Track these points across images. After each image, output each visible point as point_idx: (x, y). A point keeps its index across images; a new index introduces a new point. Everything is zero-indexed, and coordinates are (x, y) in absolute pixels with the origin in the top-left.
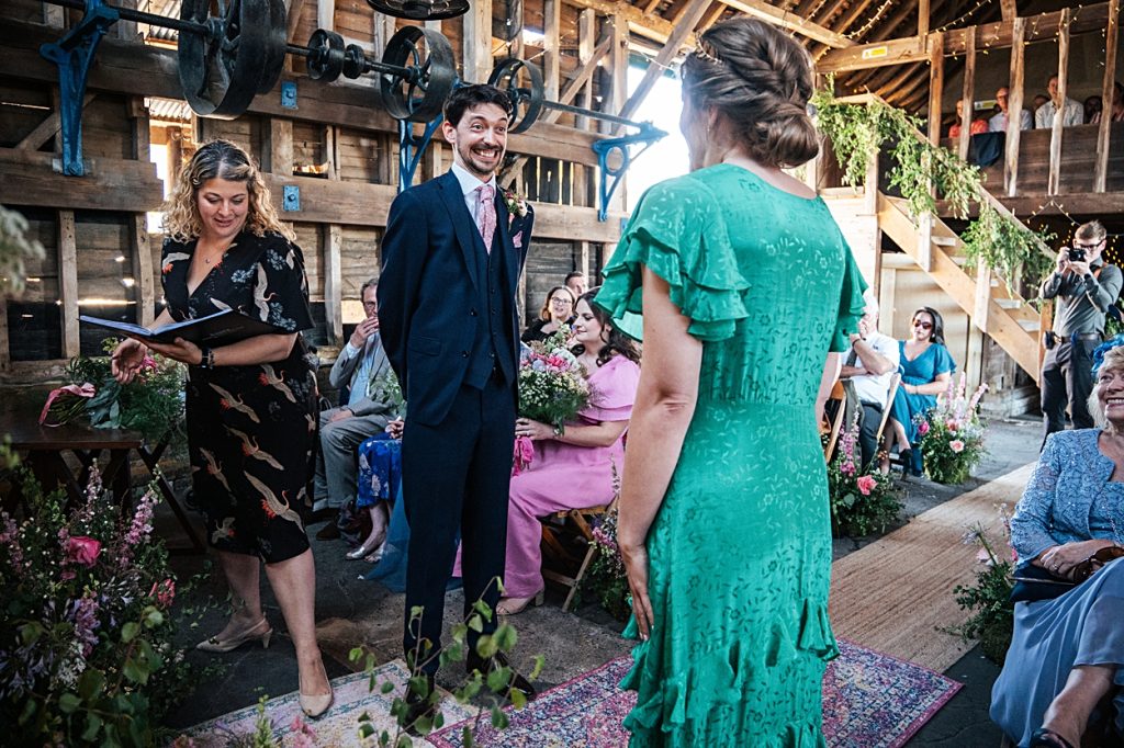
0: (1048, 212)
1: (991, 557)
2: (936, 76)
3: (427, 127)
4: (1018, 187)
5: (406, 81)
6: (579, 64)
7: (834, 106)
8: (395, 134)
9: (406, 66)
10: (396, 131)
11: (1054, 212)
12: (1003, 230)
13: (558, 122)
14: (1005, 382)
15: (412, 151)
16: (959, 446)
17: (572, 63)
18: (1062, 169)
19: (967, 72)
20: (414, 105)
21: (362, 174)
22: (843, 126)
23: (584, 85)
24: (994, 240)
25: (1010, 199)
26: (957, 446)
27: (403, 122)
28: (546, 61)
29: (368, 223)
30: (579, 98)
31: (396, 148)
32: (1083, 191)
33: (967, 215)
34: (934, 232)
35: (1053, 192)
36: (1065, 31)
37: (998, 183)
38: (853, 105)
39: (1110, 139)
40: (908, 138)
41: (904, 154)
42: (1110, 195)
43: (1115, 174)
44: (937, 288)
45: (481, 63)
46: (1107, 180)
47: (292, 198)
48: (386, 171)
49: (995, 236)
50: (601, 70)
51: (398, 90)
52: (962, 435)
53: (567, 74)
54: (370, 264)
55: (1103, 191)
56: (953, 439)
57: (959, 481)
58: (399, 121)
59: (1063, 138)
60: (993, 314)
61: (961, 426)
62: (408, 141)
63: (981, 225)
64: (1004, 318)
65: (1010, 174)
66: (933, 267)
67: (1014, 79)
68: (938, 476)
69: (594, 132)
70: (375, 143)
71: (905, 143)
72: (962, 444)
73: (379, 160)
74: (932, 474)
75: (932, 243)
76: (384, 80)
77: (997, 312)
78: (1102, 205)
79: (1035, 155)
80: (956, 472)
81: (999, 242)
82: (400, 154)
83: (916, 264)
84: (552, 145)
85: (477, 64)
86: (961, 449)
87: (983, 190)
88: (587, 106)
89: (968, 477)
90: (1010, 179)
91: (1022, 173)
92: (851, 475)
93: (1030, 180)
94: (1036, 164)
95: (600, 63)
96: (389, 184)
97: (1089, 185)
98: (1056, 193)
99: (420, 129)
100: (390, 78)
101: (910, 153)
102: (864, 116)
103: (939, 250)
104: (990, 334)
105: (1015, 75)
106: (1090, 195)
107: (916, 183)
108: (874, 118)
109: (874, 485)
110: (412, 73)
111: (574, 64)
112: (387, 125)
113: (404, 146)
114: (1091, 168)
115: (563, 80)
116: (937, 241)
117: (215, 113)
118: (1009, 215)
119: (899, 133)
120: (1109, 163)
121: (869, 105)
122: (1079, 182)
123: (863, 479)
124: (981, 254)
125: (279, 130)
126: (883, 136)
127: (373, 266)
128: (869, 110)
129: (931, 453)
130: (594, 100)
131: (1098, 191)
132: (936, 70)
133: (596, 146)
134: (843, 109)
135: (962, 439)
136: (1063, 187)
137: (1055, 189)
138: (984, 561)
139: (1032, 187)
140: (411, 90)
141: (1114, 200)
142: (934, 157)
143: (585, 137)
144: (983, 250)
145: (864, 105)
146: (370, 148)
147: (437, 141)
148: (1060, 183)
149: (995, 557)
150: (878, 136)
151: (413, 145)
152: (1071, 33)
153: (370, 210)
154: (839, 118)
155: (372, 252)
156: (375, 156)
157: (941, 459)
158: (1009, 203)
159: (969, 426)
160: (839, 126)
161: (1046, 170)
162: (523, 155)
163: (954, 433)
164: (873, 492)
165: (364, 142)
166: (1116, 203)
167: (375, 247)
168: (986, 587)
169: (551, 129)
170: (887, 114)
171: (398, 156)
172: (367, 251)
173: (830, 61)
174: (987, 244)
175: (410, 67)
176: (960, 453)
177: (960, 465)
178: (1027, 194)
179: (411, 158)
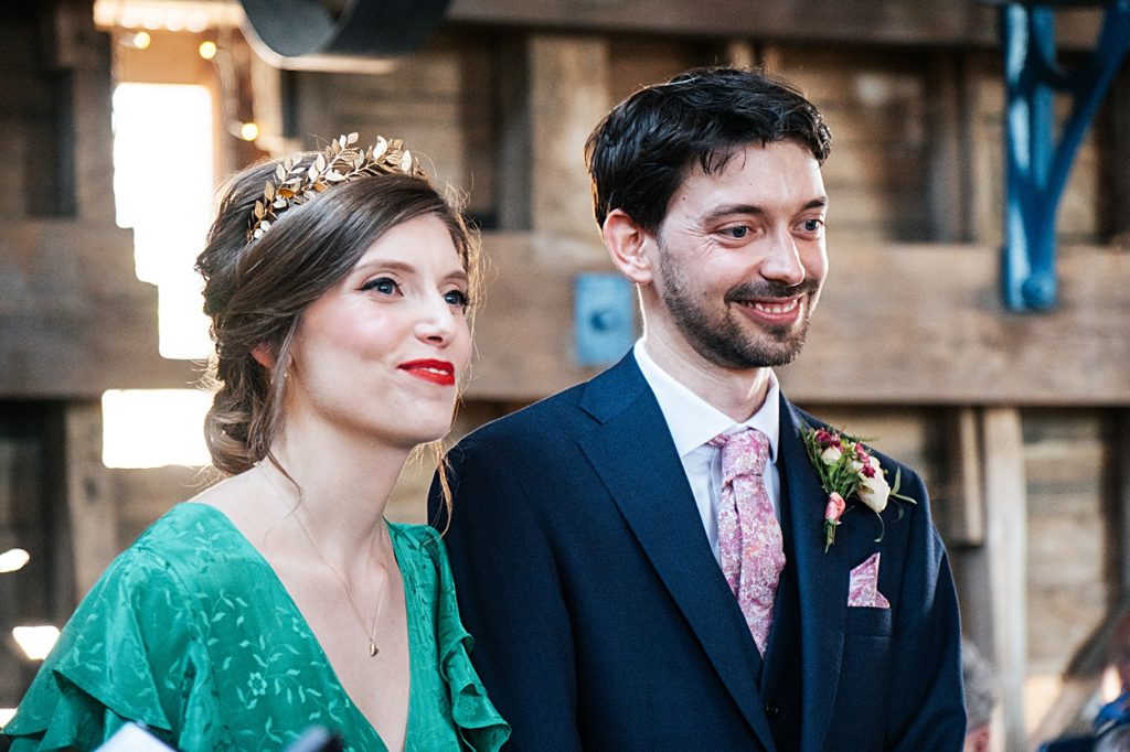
3: (1112, 22)
8: (987, 51)
10: (989, 36)
15: (1055, 106)
21: (864, 208)
47: (607, 318)
48: (955, 189)
62: (1037, 75)
70: (910, 88)
73: (927, 154)
82: (1006, 123)
96: (966, 237)
113: (1024, 89)
117: (336, 47)
125: (557, 75)
146: (894, 111)
151: (1057, 84)
153: (892, 343)
156: (915, 135)
165: (872, 89)
171: (997, 130)
179: (1051, 134)
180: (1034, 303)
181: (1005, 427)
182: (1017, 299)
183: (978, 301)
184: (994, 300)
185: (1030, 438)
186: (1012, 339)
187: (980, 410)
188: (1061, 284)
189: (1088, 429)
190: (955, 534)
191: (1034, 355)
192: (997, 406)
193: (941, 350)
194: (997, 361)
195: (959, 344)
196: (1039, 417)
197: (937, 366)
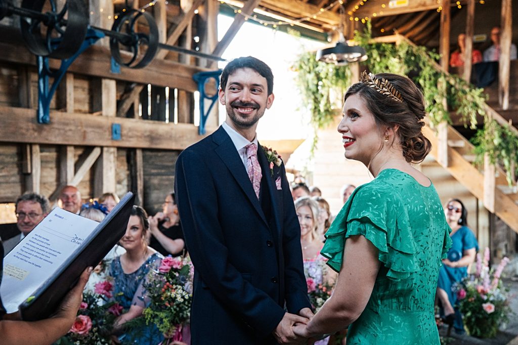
2: (445, 20)
3: (63, 63)
4: (510, 102)
5: (45, 24)
6: (181, 12)
7: (371, 45)
8: (34, 66)
9: (44, 12)
10: (34, 63)
12: (503, 136)
13: (167, 57)
14: (509, 248)
15: (50, 81)
16: (490, 308)
17: (175, 11)
19: (469, 18)
20: (52, 44)
21: (4, 98)
22: (378, 59)
23: (185, 30)
24: (496, 143)
25: (505, 111)
26: (489, 308)
27: (41, 59)
28: (156, 9)
29: (11, 140)
30: (181, 39)
31: (34, 77)
33: (475, 125)
34: (450, 137)
37: (494, 99)
38: (386, 43)
40: (428, 69)
41: (425, 80)
44: (452, 179)
45: (105, 10)
48: (25, 96)
49: (497, 141)
50: (198, 16)
51: (37, 31)
52: (491, 298)
53: (172, 20)
54: (12, 173)
56: (486, 302)
57: (493, 335)
58: (37, 57)
60: (498, 199)
61: (489, 292)
62: (45, 72)
63: (486, 132)
64: (507, 202)
65: (503, 92)
66: (451, 163)
67: (505, 21)
68: (476, 333)
69: (193, 66)
70: (14, 72)
71: (426, 72)
72: (493, 307)
73: (19, 87)
74: (471, 330)
75: (449, 147)
76: (23, 22)
77: (501, 197)
80: (490, 329)
81: (500, 144)
82: (39, 83)
83: (436, 162)
84: (162, 76)
85: (101, 10)
86: (492, 310)
87: (487, 107)
88: (188, 46)
89: (499, 332)
90: (503, 96)
91: (513, 91)
95: (196, 12)
96: (28, 107)
99: (57, 64)
100: (29, 21)
101: (430, 79)
102: (394, 52)
103: (454, 150)
104: (498, 214)
105: (505, 19)
107: (435, 102)
108: (402, 53)
110: (50, 19)
111: (177, 12)
112: (26, 59)
113: (43, 75)
115: (169, 25)
116: (452, 144)
118: (508, 125)
119: (421, 65)
121: (398, 43)
124: (486, 154)
126: (409, 67)
127: (13, 175)
128: (397, 48)
129: (469, 314)
130: (193, 41)
132: (445, 16)
133: (196, 77)
134: (378, 46)
135: (492, 302)
140: (49, 32)
142: (448, 83)
143: (187, 69)
144: (488, 151)
145: (394, 44)
146: (10, 77)
147: (70, 72)
150: (405, 67)
151: (51, 76)
153: (12, 129)
154: (375, 53)
155: (13, 163)
156: (16, 83)
157: (477, 319)
158: (506, 115)
159: (496, 292)
160: (375, 59)
162: (139, 84)
163: (485, 298)
165: (5, 72)
167: (16, 159)
169: (161, 64)
170: (412, 51)
171: (37, 84)
172: (8, 163)
173: (366, 9)
174: (491, 146)
175: (48, 13)
176: (492, 314)
177: (493, 323)
179: (49, 87)
180: (45, 122)
181: (36, 148)
182: (41, 121)
183: (32, 120)
184: (36, 121)
185: (41, 151)
186: (40, 130)
187: (31, 145)
188: (51, 118)
189: (54, 149)
190: (24, 171)
191: (44, 133)
192: (35, 144)
193: (24, 131)
194: (36, 134)
195: (27, 130)
196: (44, 147)
197: (23, 134)
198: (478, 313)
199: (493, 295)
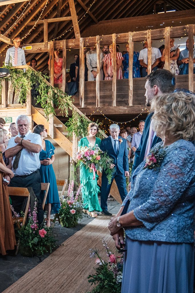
0: (97, 114)
1: (101, 261)
2: (51, 58)
4: (85, 104)
11: (99, 114)
12: (82, 121)
18: (100, 97)
24: (78, 125)
25: (82, 108)
26: (73, 212)
32: (108, 105)
33: (68, 115)
34: (55, 122)
35: (98, 106)
36: (98, 44)
37: (77, 102)
39: (117, 86)
40: (43, 83)
41: (41, 90)
42: (118, 108)
43: (119, 99)
46: (117, 101)
49: (79, 124)
52: (74, 207)
55: (115, 106)
56: (71, 209)
59: (100, 85)
61: (73, 203)
63: (73, 119)
65: (82, 99)
66: (55, 136)
67: (81, 62)
71: (42, 85)
72: (75, 211)
75: (54, 126)
78: (115, 111)
79: (90, 91)
81: (80, 126)
86: (75, 213)
87: (73, 105)
91: (86, 98)
92: (36, 229)
93: (89, 101)
94: (91, 95)
97: (111, 103)
98: (99, 106)
101: (44, 90)
103: (57, 130)
105: (81, 60)
106: (111, 107)
109: (46, 232)
114: (111, 97)
116: (56, 126)
120: (117, 95)
122: (107, 102)
123: (41, 231)
124: (74, 131)
131: (114, 106)
132: (52, 56)
134: (16, 71)
135: (75, 209)
136: (101, 104)
137: (99, 105)
138: (98, 263)
139: (90, 104)
141: (120, 109)
144: (74, 130)
148: (100, 102)
149: (103, 261)
150: (31, 82)
152: (100, 45)
157: (67, 218)
158: (83, 110)
159: (77, 203)
161: (95, 97)
163: (71, 206)
164: (45, 236)
166: (120, 111)
168: (99, 274)
170: (34, 74)
174: (76, 127)
176: (74, 215)
177: (75, 219)
178: (88, 107)
198: (68, 215)
199: (75, 205)
